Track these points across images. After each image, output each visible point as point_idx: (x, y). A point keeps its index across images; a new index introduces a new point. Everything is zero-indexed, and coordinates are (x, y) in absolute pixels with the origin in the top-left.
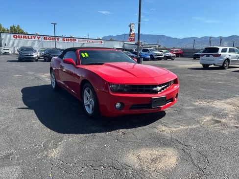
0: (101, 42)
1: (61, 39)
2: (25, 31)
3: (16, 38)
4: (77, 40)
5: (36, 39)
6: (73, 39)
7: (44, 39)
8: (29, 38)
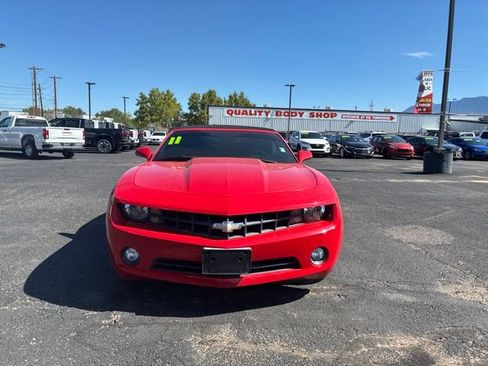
0: (392, 118)
1: (306, 115)
2: (252, 102)
3: (231, 115)
4: (339, 114)
5: (263, 114)
6: (330, 113)
7: (277, 115)
8: (251, 114)
